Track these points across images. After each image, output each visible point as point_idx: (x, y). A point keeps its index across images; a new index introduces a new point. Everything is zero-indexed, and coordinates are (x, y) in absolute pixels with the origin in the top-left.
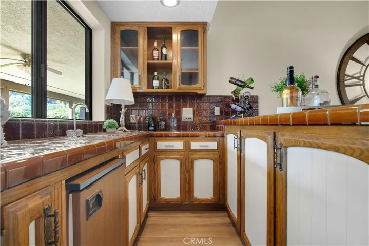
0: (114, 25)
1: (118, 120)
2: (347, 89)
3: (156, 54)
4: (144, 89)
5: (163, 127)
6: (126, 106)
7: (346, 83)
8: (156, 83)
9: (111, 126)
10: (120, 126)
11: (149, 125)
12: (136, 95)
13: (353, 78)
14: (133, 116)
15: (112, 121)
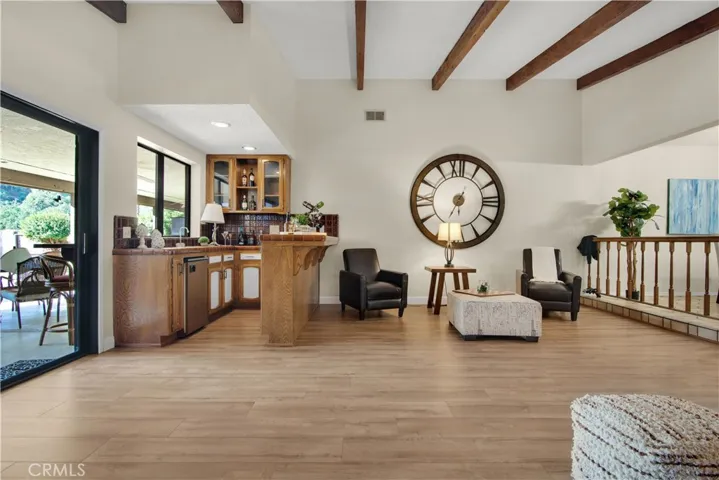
0: (209, 157)
1: (210, 237)
2: (419, 208)
3: (244, 180)
4: (234, 210)
5: (252, 242)
6: (217, 225)
7: (418, 203)
8: (244, 205)
9: (204, 241)
10: (211, 241)
11: (240, 241)
12: (227, 215)
13: (423, 199)
14: (226, 233)
15: (205, 237)
